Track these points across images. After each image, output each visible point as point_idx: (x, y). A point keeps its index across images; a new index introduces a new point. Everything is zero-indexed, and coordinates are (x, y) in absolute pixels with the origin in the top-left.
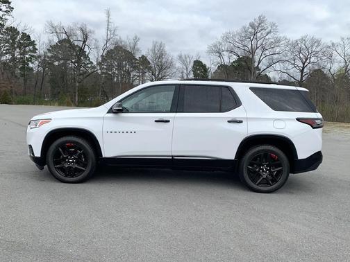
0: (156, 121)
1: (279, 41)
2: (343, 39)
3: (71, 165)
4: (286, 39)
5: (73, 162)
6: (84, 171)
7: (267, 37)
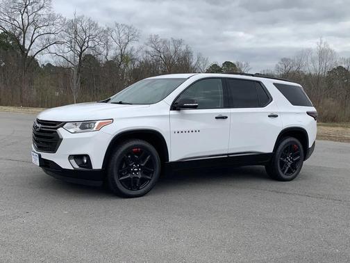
0: (216, 118)
1: (54, 19)
2: (117, 25)
3: (135, 176)
4: (61, 17)
5: (138, 171)
6: (150, 180)
7: (39, 12)
